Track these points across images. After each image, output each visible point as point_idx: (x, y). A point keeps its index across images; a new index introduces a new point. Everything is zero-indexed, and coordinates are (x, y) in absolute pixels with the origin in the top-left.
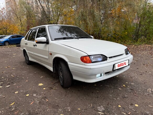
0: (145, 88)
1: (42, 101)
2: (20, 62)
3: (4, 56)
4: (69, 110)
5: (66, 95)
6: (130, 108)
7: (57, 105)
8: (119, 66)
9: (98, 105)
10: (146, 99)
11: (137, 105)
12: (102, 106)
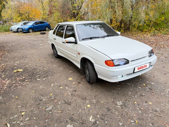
0: (164, 89)
1: (73, 93)
2: (49, 55)
3: (32, 47)
4: (94, 102)
5: (91, 90)
6: (144, 105)
7: (85, 97)
8: (139, 68)
9: (117, 100)
10: (161, 99)
11: (150, 103)
12: (120, 102)
